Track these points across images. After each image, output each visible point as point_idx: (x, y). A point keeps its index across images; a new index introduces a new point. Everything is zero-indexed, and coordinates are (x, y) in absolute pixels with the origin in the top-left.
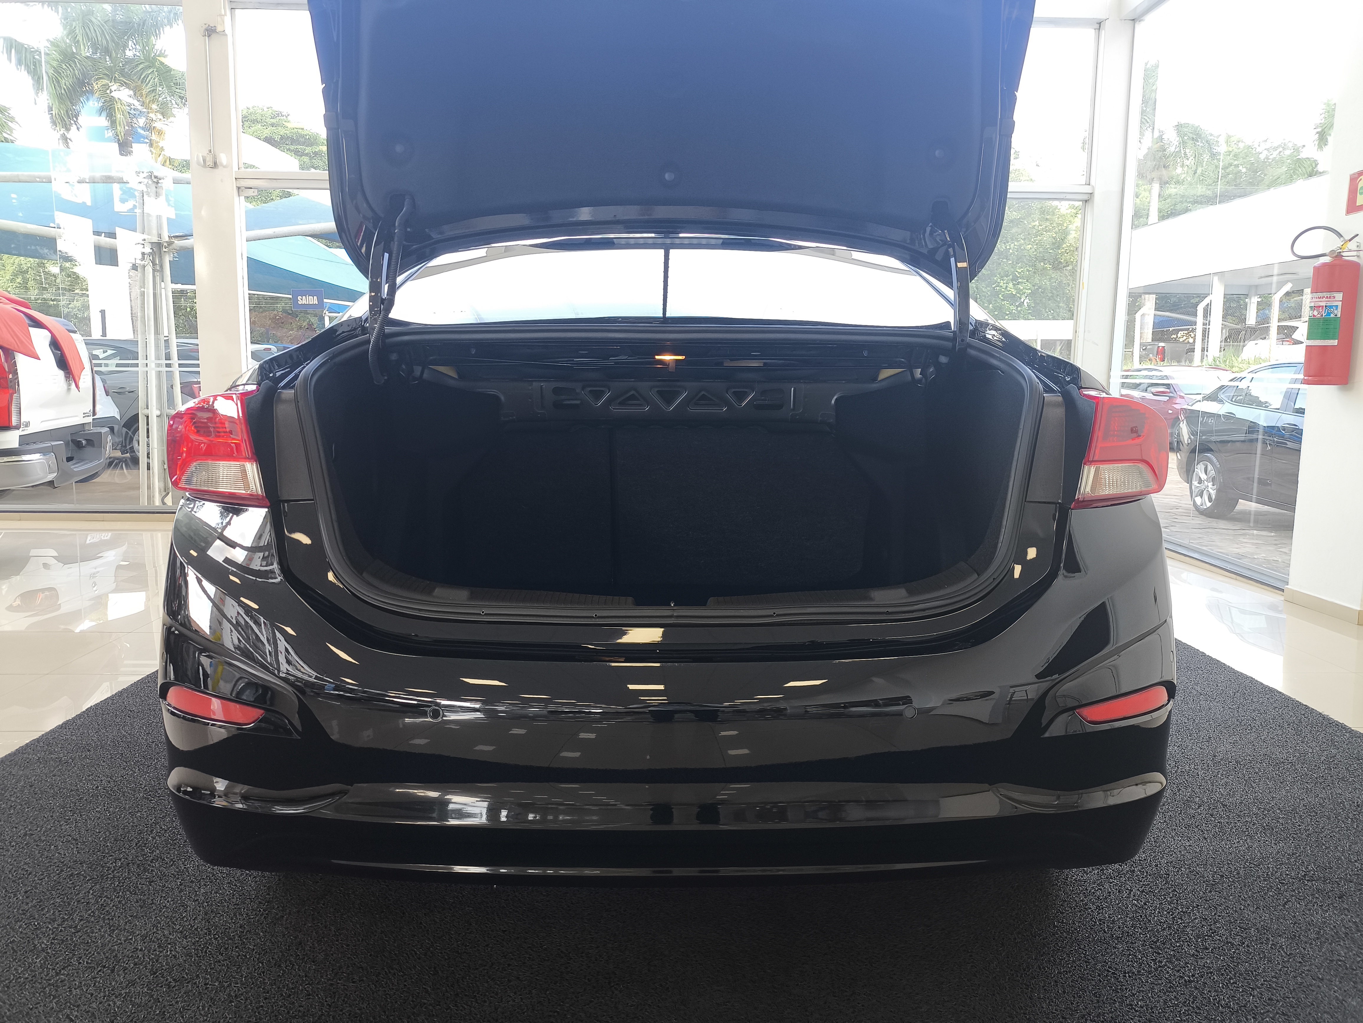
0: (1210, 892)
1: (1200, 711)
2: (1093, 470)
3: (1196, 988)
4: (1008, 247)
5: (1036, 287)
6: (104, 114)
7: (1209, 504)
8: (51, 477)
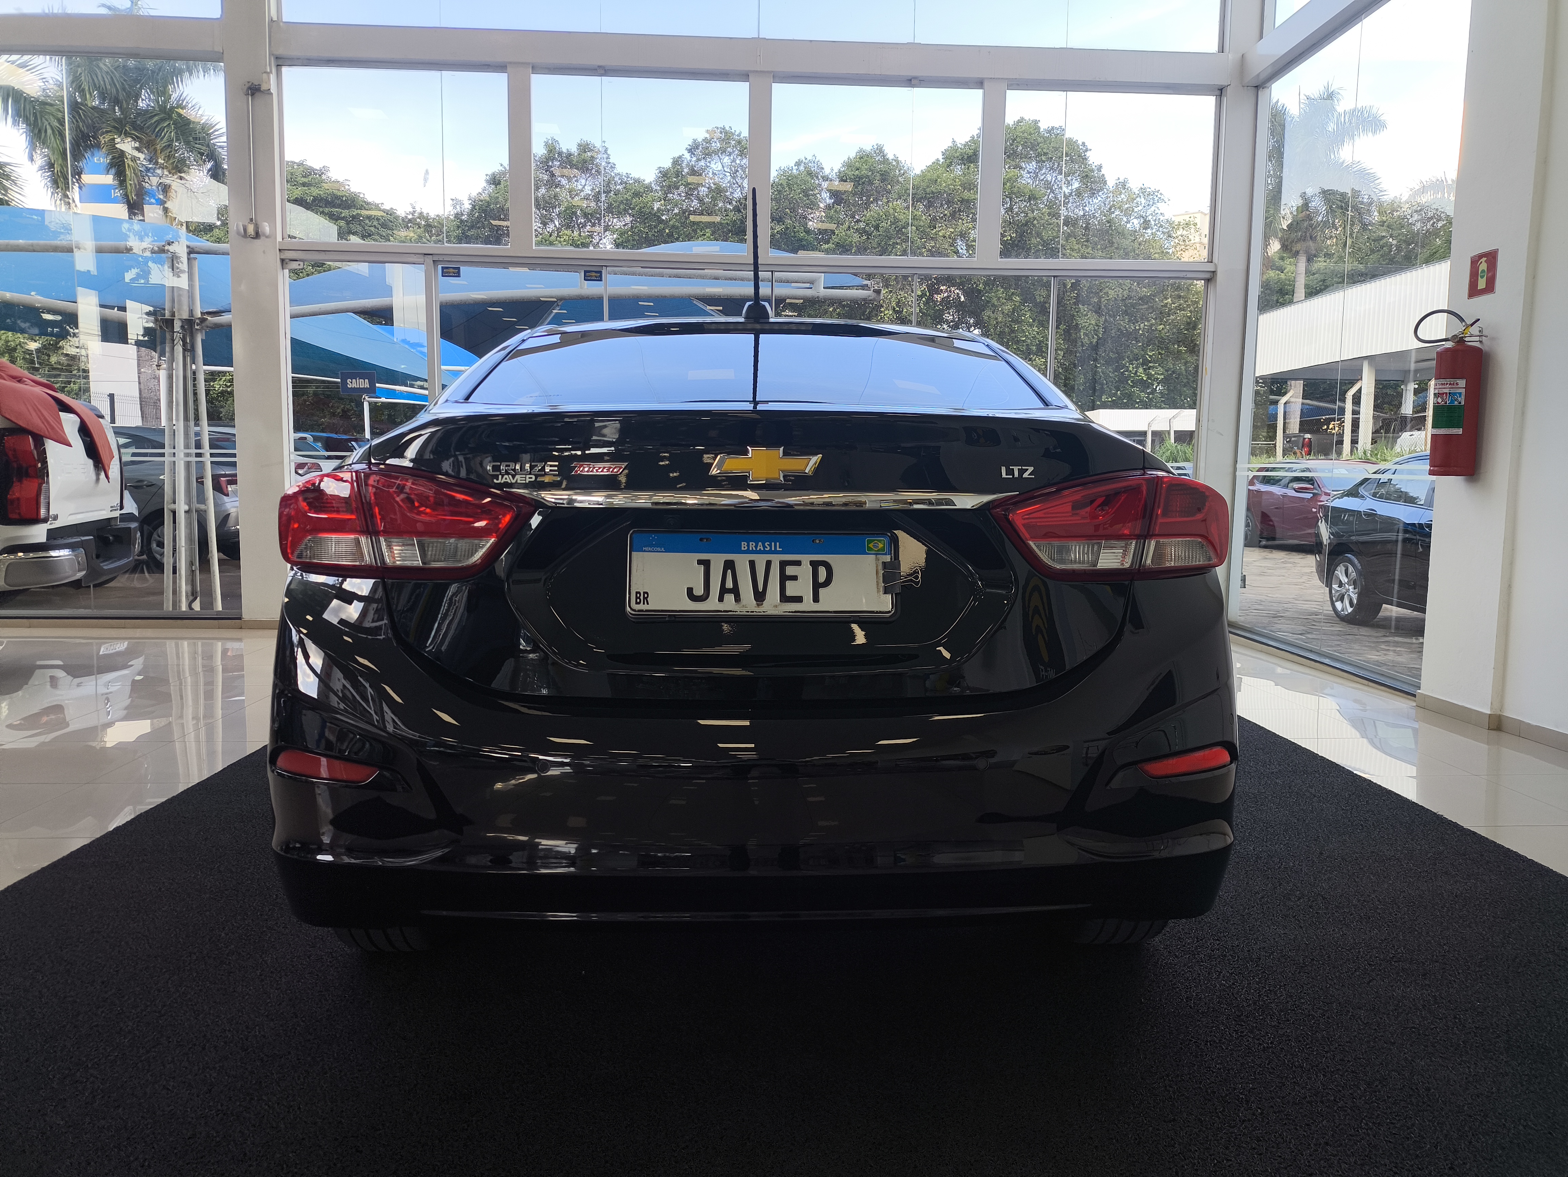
0: (1299, 973)
1: (1312, 812)
2: (1153, 543)
3: (1273, 1053)
4: (1137, 328)
5: (1169, 372)
6: (113, 171)
7: (1350, 610)
8: (80, 575)
